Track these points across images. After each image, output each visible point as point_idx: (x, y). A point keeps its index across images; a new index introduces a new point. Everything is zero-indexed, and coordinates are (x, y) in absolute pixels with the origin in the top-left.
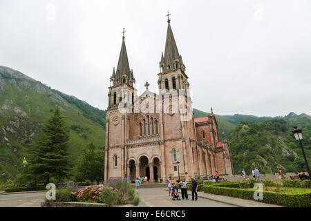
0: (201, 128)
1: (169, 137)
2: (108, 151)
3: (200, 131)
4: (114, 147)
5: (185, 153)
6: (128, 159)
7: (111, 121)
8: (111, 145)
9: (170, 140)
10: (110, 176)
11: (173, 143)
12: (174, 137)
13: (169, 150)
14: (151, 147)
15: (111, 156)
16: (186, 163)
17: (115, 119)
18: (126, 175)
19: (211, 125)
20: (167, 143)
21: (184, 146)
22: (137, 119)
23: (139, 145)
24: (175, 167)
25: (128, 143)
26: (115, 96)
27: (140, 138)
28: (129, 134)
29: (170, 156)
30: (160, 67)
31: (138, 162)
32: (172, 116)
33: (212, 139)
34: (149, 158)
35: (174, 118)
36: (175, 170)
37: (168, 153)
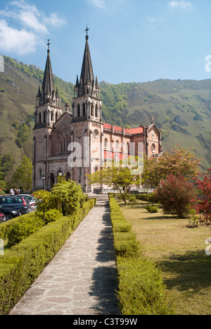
0: (136, 139)
4: (39, 161)
5: (85, 170)
6: (49, 171)
8: (37, 160)
10: (36, 185)
15: (37, 169)
19: (144, 137)
22: (59, 137)
23: (57, 161)
24: (80, 180)
25: (49, 159)
26: (40, 115)
27: (60, 155)
28: (50, 151)
29: (77, 171)
30: (74, 92)
31: (56, 174)
32: (80, 138)
33: (144, 152)
34: (63, 172)
35: (81, 140)
36: (80, 182)
37: (76, 169)
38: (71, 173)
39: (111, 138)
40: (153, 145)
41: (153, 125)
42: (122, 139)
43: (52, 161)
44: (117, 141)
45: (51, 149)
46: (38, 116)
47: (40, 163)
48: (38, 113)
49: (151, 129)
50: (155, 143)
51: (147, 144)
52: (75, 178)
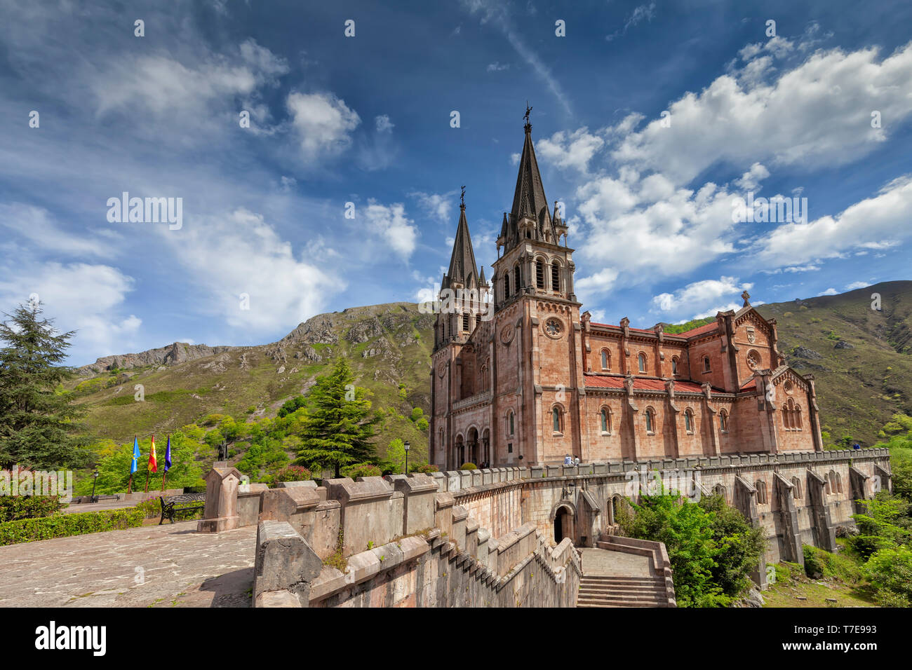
0: (700, 347)
1: (501, 389)
4: (439, 415)
5: (520, 420)
6: (455, 433)
7: (436, 371)
8: (437, 412)
9: (504, 394)
11: (507, 399)
13: (501, 413)
14: (480, 411)
15: (437, 431)
16: (521, 437)
17: (441, 367)
19: (724, 338)
20: (500, 401)
21: (520, 404)
23: (467, 408)
24: (510, 446)
25: (455, 407)
28: (455, 390)
29: (504, 425)
30: (498, 249)
31: (466, 438)
32: (508, 345)
33: (727, 370)
34: (478, 430)
35: (512, 349)
36: (510, 451)
37: (501, 420)
38: (492, 431)
39: (621, 348)
40: (753, 353)
41: (748, 308)
42: (656, 351)
43: (459, 411)
44: (641, 355)
45: (461, 386)
46: (440, 329)
47: (440, 418)
48: (440, 323)
49: (744, 319)
50: (760, 351)
51: (733, 352)
52: (501, 443)
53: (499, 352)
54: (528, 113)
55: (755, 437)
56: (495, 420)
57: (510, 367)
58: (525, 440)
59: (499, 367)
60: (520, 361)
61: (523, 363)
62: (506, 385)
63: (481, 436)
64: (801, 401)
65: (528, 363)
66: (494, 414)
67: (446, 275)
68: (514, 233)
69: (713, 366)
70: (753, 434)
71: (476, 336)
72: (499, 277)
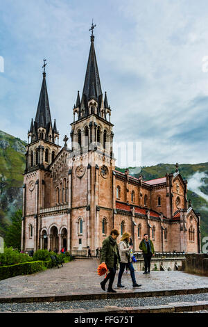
0: (156, 191)
1: (76, 205)
2: (24, 219)
3: (155, 196)
4: (29, 216)
5: (88, 225)
6: (41, 229)
7: (27, 186)
8: (28, 214)
9: (77, 208)
10: (26, 247)
11: (79, 211)
12: (81, 204)
13: (75, 220)
14: (60, 216)
15: (27, 226)
16: (89, 235)
17: (31, 184)
18: (39, 246)
19: (168, 188)
20: (75, 212)
21: (88, 216)
22: (55, 183)
23: (50, 214)
24: (80, 240)
25: (41, 211)
26: (32, 155)
27: (57, 206)
28: (42, 201)
29: (76, 227)
30: (74, 114)
31: (49, 232)
32: (81, 178)
33: (168, 207)
34: (58, 228)
35: (82, 181)
36: (80, 243)
37: (75, 224)
38: (68, 229)
39: (125, 187)
40: (178, 198)
41: (178, 173)
42: (139, 190)
43: (44, 215)
44: (133, 192)
45: (45, 199)
46: (30, 157)
47: (30, 218)
48: (30, 153)
49: (176, 179)
50: (180, 197)
51: (171, 197)
52: (74, 238)
53: (74, 181)
54: (93, 28)
55: (178, 244)
56: (71, 223)
57: (81, 192)
58: (91, 237)
59: (74, 190)
60: (89, 189)
61: (91, 191)
62: (78, 202)
63: (60, 232)
64: (195, 227)
65: (93, 191)
66: (71, 220)
67: (34, 120)
68: (85, 107)
69: (162, 203)
70: (176, 243)
71: (53, 166)
72: (75, 133)
